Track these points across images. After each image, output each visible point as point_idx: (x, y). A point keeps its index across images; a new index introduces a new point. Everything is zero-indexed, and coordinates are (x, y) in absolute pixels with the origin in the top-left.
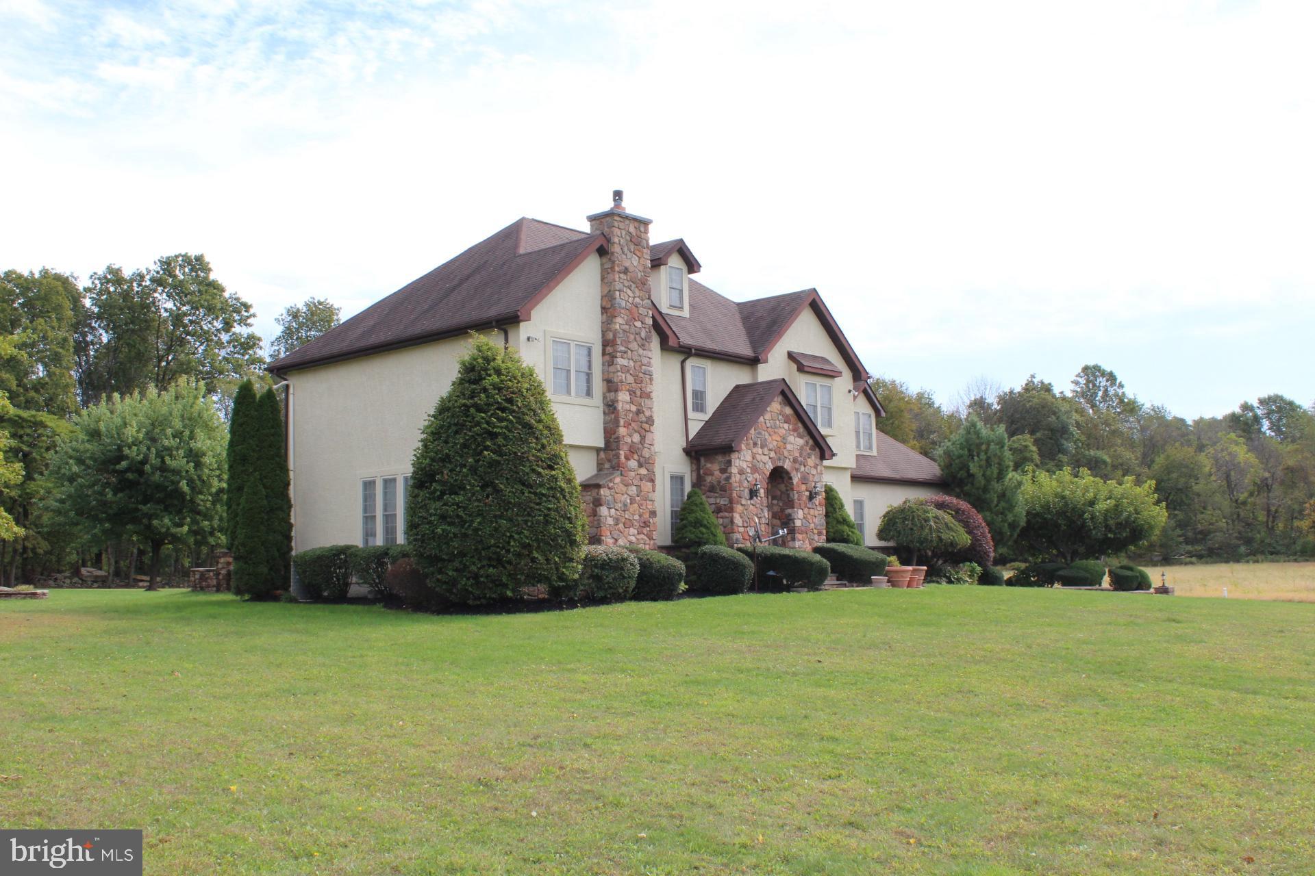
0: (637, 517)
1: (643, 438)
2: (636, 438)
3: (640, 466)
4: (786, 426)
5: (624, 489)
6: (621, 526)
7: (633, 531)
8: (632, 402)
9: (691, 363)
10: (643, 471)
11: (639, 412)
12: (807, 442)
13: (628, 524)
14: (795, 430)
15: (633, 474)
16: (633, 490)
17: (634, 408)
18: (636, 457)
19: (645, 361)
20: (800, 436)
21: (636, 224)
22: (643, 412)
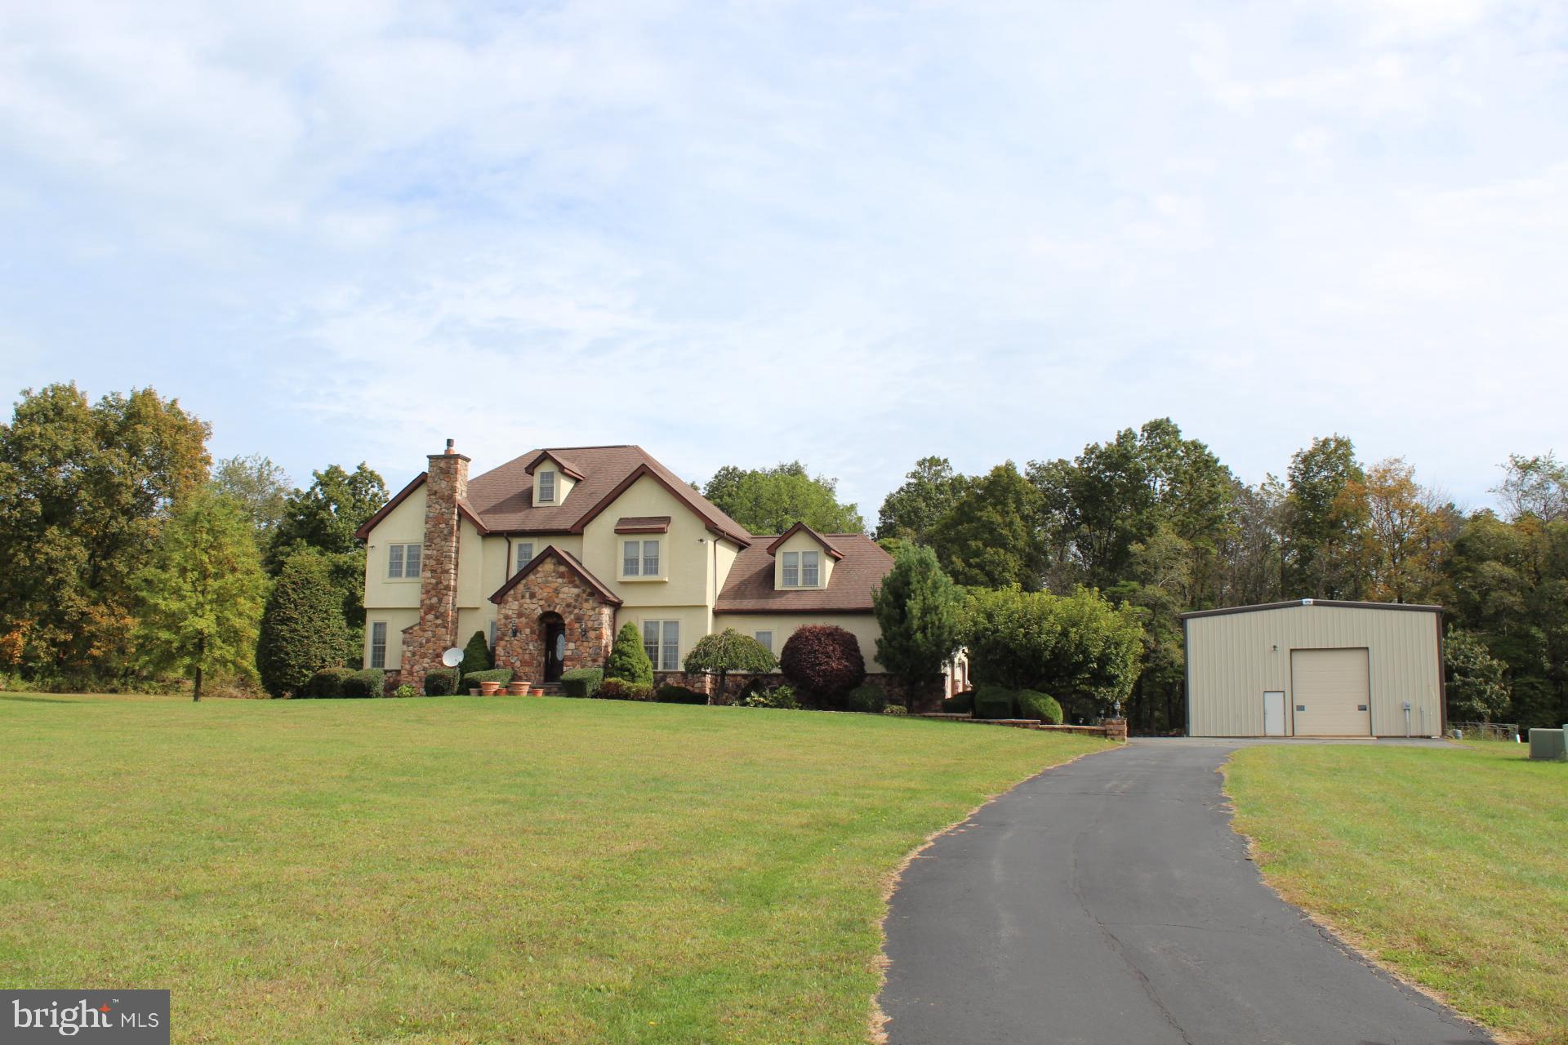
0: (431, 651)
1: (440, 600)
2: (434, 600)
3: (437, 618)
4: (560, 580)
5: (421, 633)
6: (417, 657)
7: (426, 660)
8: (432, 577)
9: (516, 543)
10: (439, 621)
11: (437, 583)
12: (584, 591)
13: (423, 656)
14: (570, 582)
15: (429, 624)
16: (430, 634)
17: (434, 581)
18: (433, 612)
19: (445, 549)
20: (576, 586)
21: (447, 460)
22: (441, 583)
